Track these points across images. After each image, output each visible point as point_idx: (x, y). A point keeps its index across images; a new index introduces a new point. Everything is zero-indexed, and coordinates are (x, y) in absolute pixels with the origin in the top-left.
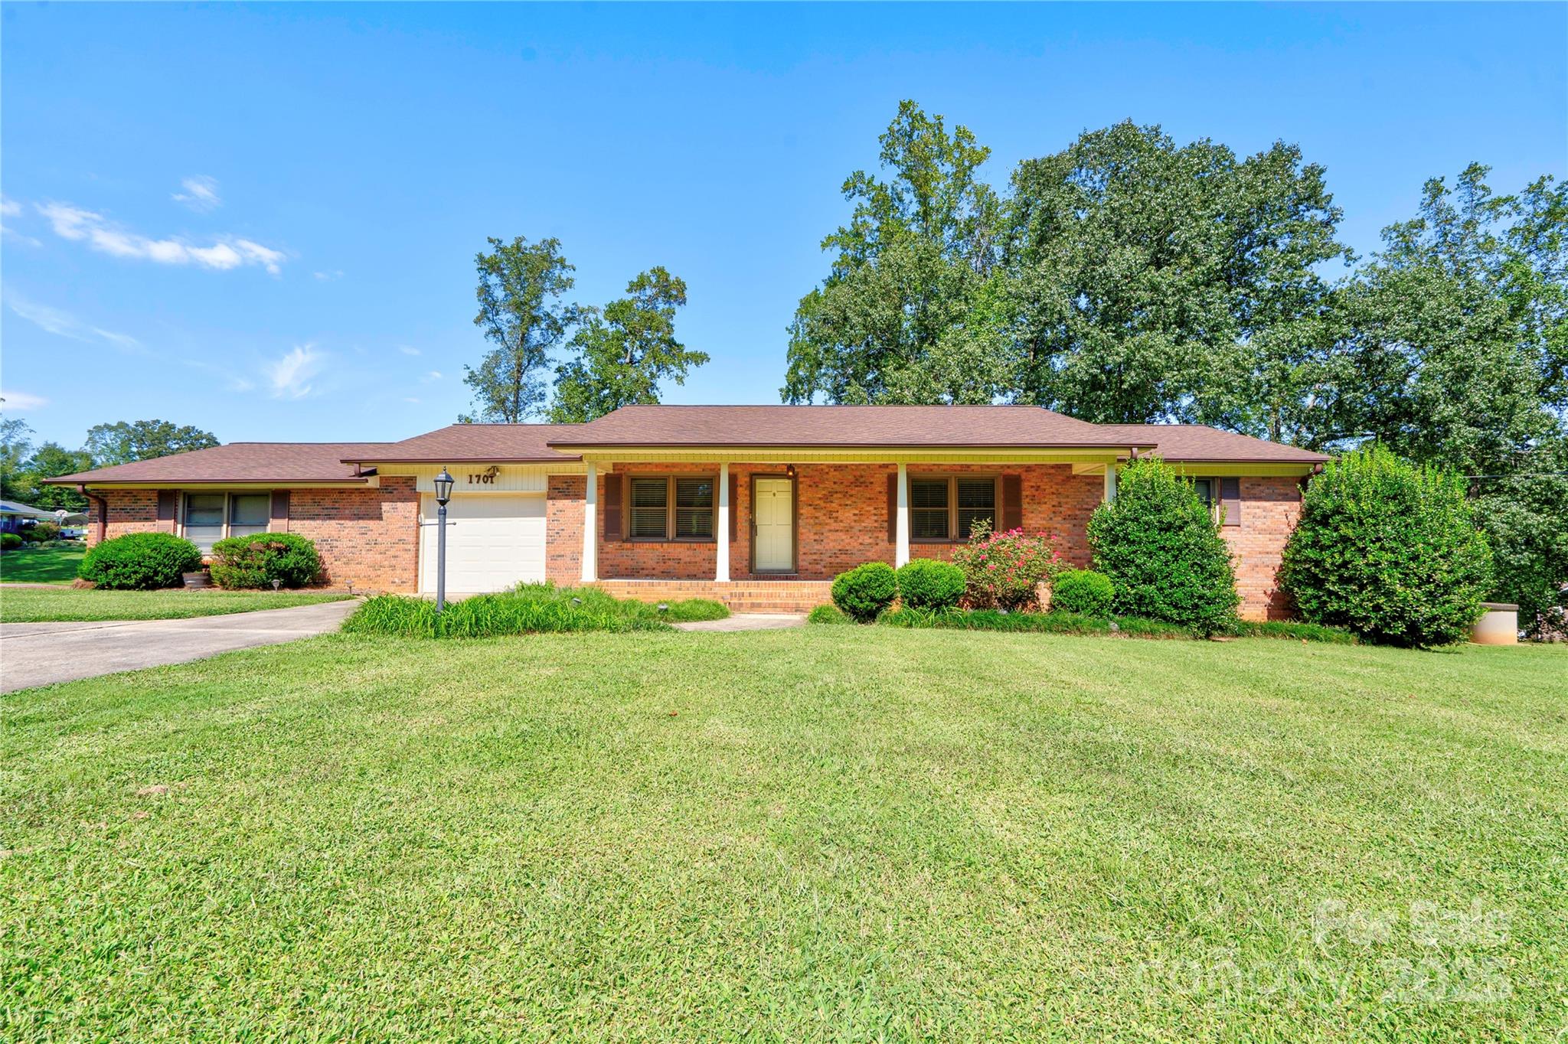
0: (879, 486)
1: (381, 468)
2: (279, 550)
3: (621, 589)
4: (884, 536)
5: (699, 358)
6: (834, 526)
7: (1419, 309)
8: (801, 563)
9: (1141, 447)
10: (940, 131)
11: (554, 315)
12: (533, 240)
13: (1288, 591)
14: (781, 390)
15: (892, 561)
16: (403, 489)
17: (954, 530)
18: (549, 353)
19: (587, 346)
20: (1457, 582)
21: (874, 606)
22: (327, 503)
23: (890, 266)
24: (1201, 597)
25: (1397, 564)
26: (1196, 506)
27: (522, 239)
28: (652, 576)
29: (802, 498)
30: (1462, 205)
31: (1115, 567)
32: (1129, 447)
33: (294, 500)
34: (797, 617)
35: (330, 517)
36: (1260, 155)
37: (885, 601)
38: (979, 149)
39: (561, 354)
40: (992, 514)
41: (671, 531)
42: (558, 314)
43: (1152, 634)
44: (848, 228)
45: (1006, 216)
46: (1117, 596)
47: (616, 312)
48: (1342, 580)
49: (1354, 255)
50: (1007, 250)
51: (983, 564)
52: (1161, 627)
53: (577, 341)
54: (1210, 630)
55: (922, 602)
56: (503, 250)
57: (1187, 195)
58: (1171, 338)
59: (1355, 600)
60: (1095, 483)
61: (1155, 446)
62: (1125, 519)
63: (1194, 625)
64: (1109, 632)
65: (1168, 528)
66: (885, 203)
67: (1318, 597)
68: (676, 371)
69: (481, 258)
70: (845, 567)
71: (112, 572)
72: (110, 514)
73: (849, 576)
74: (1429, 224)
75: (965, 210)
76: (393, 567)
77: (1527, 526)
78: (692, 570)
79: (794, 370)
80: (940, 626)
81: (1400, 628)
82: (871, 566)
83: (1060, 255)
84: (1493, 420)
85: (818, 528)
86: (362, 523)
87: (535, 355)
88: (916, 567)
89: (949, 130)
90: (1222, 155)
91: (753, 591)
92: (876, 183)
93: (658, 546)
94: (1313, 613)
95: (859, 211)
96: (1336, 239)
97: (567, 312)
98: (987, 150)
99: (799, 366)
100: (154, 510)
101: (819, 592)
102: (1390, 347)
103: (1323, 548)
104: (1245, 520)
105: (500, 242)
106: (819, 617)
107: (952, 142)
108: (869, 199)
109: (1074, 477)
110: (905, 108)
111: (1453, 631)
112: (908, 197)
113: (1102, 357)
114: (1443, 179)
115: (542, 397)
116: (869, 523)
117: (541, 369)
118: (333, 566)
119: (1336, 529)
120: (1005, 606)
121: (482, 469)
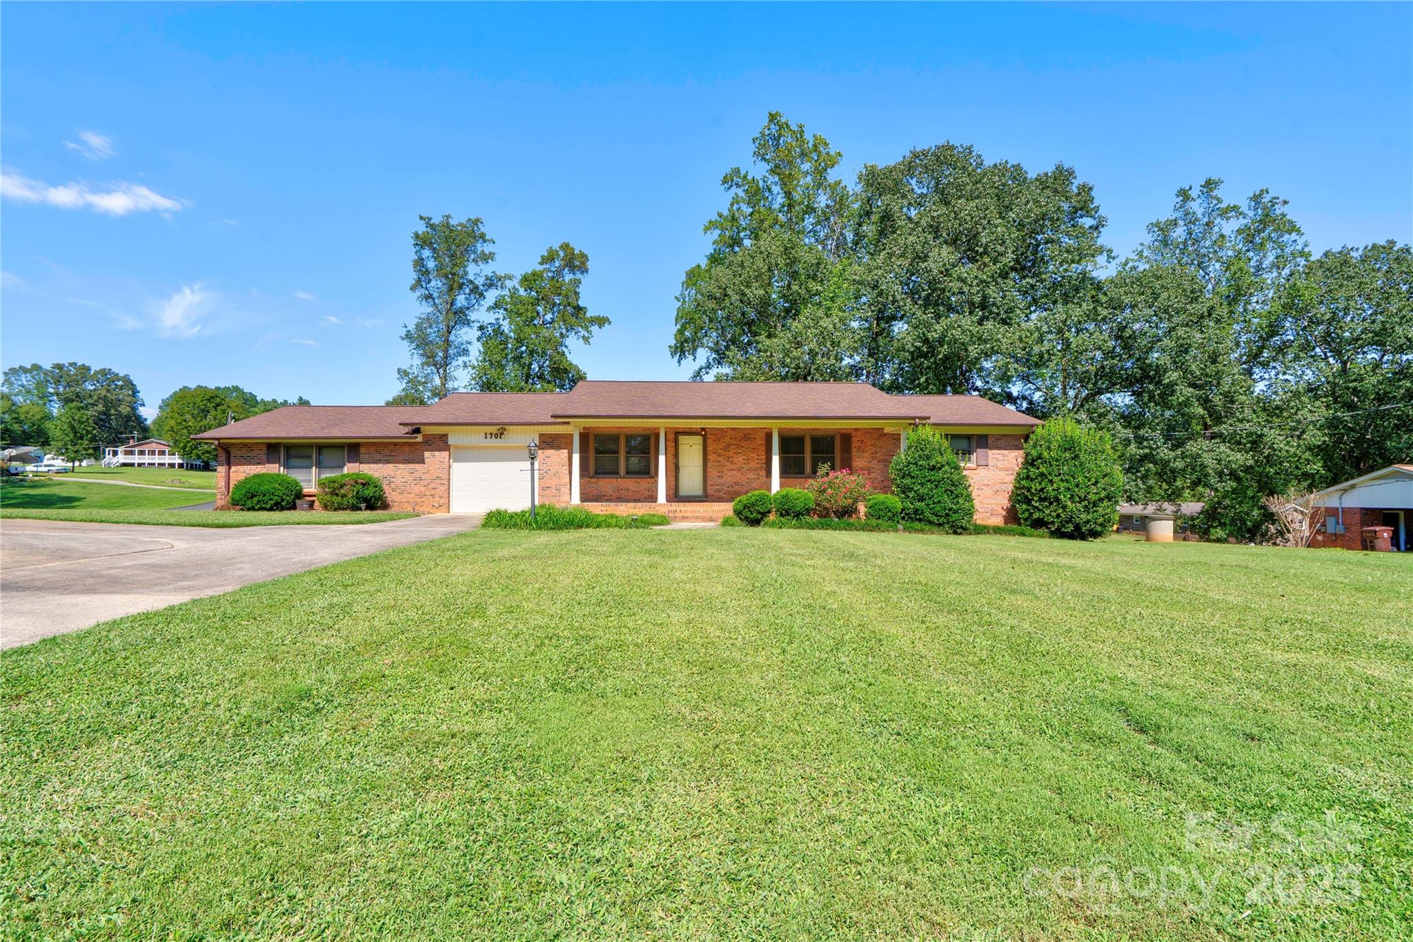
0: (760, 440)
1: (423, 428)
2: (364, 485)
3: (596, 509)
4: (763, 473)
5: (601, 321)
6: (731, 467)
7: (1156, 299)
8: (709, 491)
9: (920, 418)
10: (801, 137)
11: (476, 282)
12: (458, 219)
13: (1013, 507)
14: (670, 347)
15: (769, 489)
16: (440, 442)
17: (808, 469)
18: (473, 316)
19: (506, 310)
20: (1101, 500)
21: (760, 516)
22: (386, 452)
23: (761, 253)
24: (950, 510)
25: (1069, 489)
26: (949, 455)
27: (448, 217)
28: (610, 501)
29: (709, 448)
30: (1202, 210)
31: (904, 492)
32: (914, 418)
33: (363, 450)
34: (712, 524)
35: (388, 462)
36: (1046, 174)
37: (764, 514)
38: (832, 153)
39: (482, 315)
40: (832, 460)
41: (622, 471)
42: (480, 281)
43: (921, 531)
44: (726, 213)
45: (856, 206)
46: (903, 510)
47: (529, 281)
48: (1042, 500)
49: (1113, 255)
50: (857, 234)
51: (824, 491)
52: (927, 528)
53: (496, 306)
54: (958, 530)
55: (788, 514)
56: (433, 227)
57: (987, 209)
58: (975, 319)
59: (1047, 512)
60: (896, 438)
61: (929, 418)
62: (910, 463)
63: (947, 526)
64: (897, 531)
65: (933, 468)
66: (756, 194)
67: (1028, 510)
68: (583, 332)
69: (417, 236)
70: (739, 494)
71: (256, 499)
72: (232, 460)
73: (744, 498)
74: (1181, 223)
75: (822, 201)
76: (433, 496)
77: (1229, 461)
78: (637, 496)
79: (681, 332)
80: (799, 528)
81: (1070, 528)
82: (757, 492)
83: (894, 249)
84: (1206, 383)
85: (720, 468)
86: (411, 466)
87: (460, 317)
88: (784, 492)
89: (808, 136)
90: (1017, 173)
91: (682, 508)
92: (750, 177)
93: (614, 480)
94: (1026, 520)
95: (736, 200)
96: (1100, 242)
97: (487, 279)
98: (839, 154)
99: (686, 328)
100: (264, 457)
101: (726, 509)
102: (1136, 326)
103: (1032, 480)
104: (991, 462)
105: (430, 219)
106: (726, 523)
107: (810, 145)
108: (744, 191)
109: (885, 434)
110: (773, 118)
111: (1099, 529)
112: (776, 189)
113: (923, 333)
114: (1191, 188)
115: (465, 352)
116: (753, 465)
117: (466, 329)
118: (391, 495)
119: (1038, 468)
120: (838, 517)
121: (494, 429)
